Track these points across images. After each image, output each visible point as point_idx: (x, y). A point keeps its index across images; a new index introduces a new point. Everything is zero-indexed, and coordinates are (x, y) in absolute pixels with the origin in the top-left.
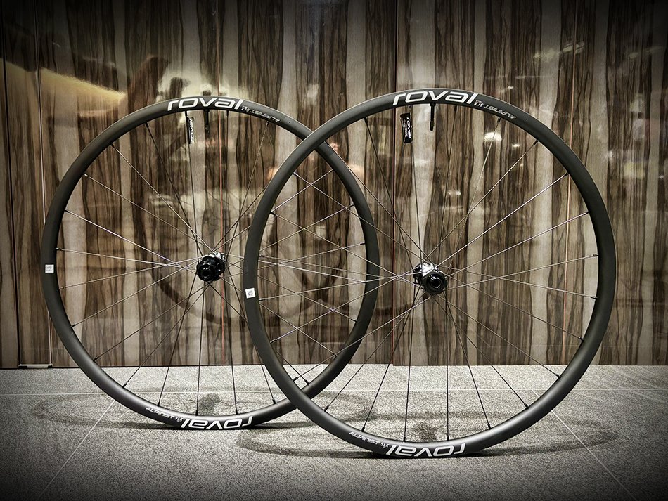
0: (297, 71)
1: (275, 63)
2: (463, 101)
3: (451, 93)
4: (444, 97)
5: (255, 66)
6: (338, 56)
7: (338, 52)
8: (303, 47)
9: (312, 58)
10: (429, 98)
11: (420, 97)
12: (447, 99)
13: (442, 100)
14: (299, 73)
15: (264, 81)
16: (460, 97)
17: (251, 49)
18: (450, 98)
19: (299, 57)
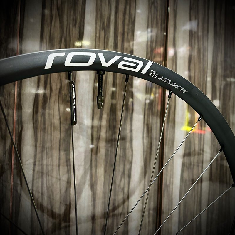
0: (96, 36)
1: (77, 26)
2: (137, 70)
3: (125, 58)
4: (116, 64)
5: (58, 24)
6: (128, 29)
7: (128, 25)
8: (102, 16)
9: (108, 26)
10: (97, 62)
11: (86, 59)
12: (120, 66)
13: (114, 68)
14: (97, 38)
15: (66, 41)
16: (134, 65)
17: (55, 8)
18: (124, 65)
19: (98, 23)
